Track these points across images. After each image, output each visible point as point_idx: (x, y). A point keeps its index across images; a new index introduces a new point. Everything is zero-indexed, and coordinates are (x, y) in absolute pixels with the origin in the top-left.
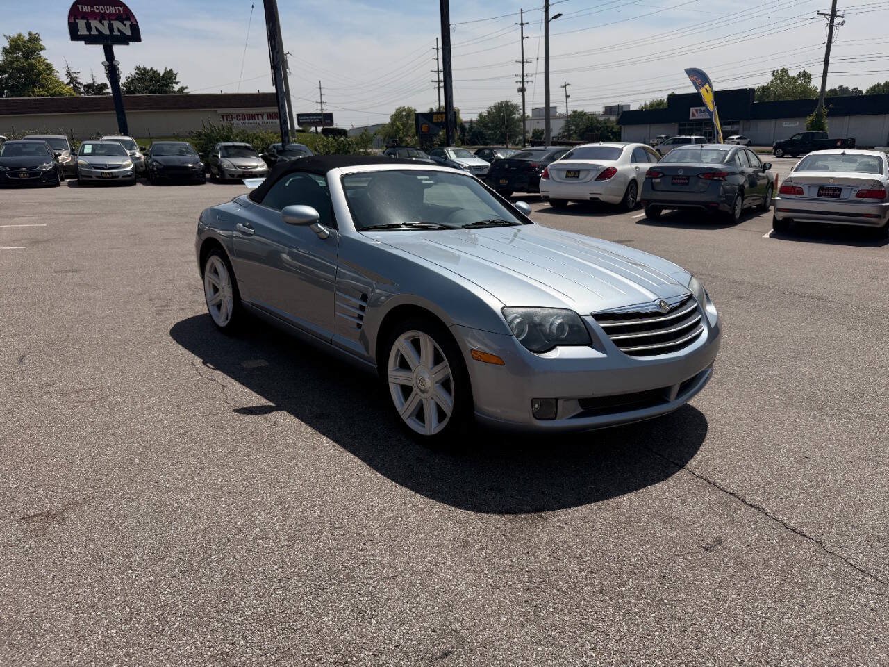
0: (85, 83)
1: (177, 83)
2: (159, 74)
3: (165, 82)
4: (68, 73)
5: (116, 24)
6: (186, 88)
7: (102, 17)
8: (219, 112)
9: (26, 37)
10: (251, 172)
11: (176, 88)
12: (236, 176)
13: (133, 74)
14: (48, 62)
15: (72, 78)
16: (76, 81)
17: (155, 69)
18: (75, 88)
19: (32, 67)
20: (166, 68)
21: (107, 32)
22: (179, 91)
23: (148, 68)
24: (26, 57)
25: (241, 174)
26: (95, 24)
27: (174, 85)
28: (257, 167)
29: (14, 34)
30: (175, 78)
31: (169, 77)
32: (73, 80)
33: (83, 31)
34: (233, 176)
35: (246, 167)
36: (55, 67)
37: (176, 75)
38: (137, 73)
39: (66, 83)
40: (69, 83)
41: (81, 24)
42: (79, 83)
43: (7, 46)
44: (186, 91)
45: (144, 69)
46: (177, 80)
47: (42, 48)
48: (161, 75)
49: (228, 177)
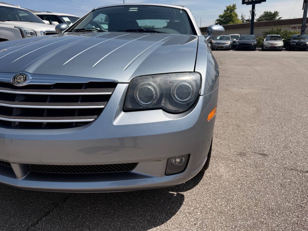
0: (246, 19)
1: (278, 16)
2: (272, 13)
3: (273, 16)
4: (242, 16)
6: (282, 18)
8: (291, 26)
9: (232, 5)
10: (275, 46)
11: (277, 18)
12: (268, 48)
13: (263, 14)
14: (236, 13)
15: (242, 18)
16: (244, 19)
17: (271, 12)
18: (243, 21)
19: (231, 15)
20: (275, 11)
22: (278, 19)
23: (269, 11)
24: (231, 12)
25: (270, 47)
27: (277, 17)
28: (278, 44)
29: (228, 5)
30: (278, 14)
31: (276, 14)
32: (243, 19)
34: (266, 48)
35: (273, 44)
36: (238, 15)
37: (279, 13)
38: (264, 14)
39: (240, 20)
40: (241, 20)
42: (245, 20)
43: (226, 9)
44: (281, 19)
45: (267, 12)
46: (278, 15)
47: (236, 9)
48: (273, 14)
49: (264, 48)
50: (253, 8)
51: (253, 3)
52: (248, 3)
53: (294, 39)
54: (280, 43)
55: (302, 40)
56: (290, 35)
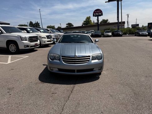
0: (95, 23)
5: (100, 13)
7: (97, 13)
8: (113, 25)
11: (108, 22)
14: (91, 20)
19: (89, 21)
21: (98, 15)
23: (104, 19)
24: (88, 19)
26: (96, 14)
29: (87, 17)
31: (107, 20)
33: (95, 15)
35: (108, 34)
38: (102, 20)
41: (95, 14)
47: (90, 18)
49: (105, 36)
50: (98, 18)
51: (98, 16)
52: (95, 16)
53: (116, 32)
54: (110, 34)
55: (118, 33)
56: (114, 30)
